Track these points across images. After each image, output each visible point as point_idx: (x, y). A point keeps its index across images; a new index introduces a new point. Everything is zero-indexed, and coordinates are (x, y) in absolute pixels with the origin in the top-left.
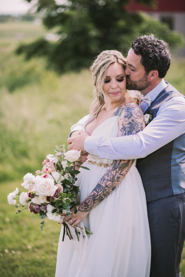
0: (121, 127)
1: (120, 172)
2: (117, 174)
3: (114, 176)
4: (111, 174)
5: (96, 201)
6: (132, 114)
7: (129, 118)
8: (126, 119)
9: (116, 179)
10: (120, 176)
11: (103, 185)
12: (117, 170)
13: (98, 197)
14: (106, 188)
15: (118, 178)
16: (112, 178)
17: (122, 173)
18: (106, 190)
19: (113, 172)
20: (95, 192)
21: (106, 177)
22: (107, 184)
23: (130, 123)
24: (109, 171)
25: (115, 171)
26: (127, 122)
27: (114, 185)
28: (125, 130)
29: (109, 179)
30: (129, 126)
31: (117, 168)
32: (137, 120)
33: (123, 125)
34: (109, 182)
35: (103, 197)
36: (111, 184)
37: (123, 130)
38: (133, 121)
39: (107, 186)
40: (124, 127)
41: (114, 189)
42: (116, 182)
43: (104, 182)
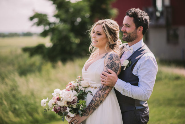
0: (106, 65)
1: (104, 92)
2: (102, 93)
3: (100, 94)
4: (99, 93)
5: (91, 110)
6: (112, 58)
7: (111, 60)
8: (109, 60)
9: (101, 96)
10: (104, 94)
11: (94, 100)
12: (102, 90)
13: (92, 107)
14: (96, 102)
15: (103, 95)
16: (99, 95)
17: (105, 92)
18: (96, 103)
19: (99, 92)
20: (90, 105)
21: (96, 95)
22: (96, 99)
23: (112, 63)
24: (97, 92)
25: (100, 92)
26: (110, 62)
27: (101, 100)
28: (108, 66)
29: (97, 96)
30: (110, 64)
31: (101, 90)
32: (115, 61)
33: (107, 63)
34: (97, 98)
35: (95, 107)
36: (98, 99)
37: (107, 66)
38: (113, 61)
39: (96, 100)
40: (108, 65)
41: (101, 102)
42: (102, 98)
43: (95, 98)
